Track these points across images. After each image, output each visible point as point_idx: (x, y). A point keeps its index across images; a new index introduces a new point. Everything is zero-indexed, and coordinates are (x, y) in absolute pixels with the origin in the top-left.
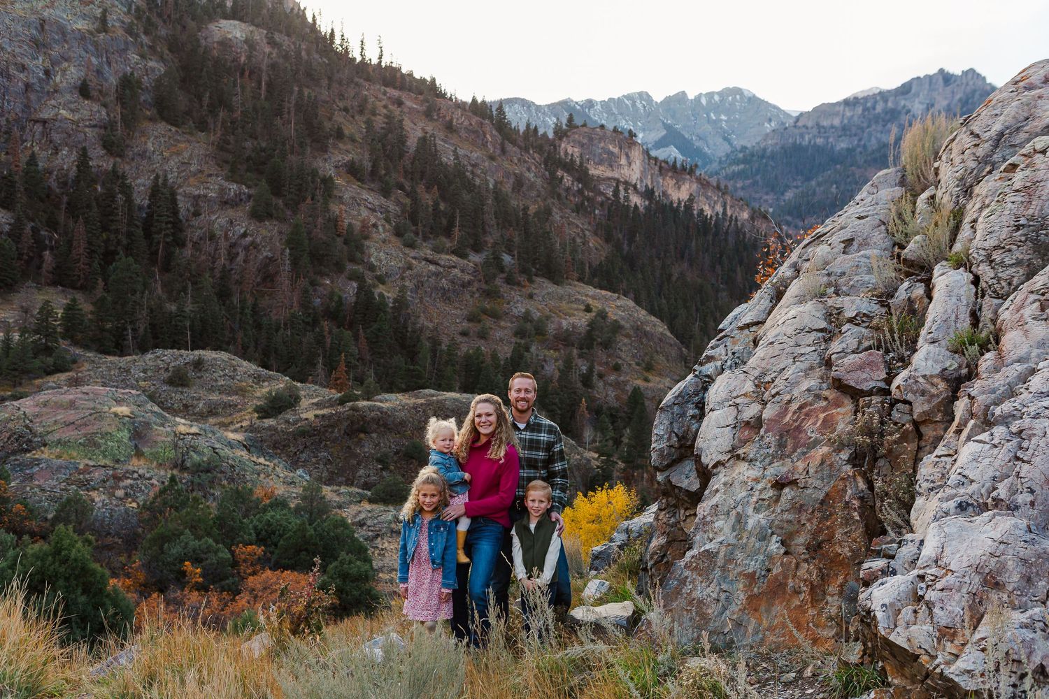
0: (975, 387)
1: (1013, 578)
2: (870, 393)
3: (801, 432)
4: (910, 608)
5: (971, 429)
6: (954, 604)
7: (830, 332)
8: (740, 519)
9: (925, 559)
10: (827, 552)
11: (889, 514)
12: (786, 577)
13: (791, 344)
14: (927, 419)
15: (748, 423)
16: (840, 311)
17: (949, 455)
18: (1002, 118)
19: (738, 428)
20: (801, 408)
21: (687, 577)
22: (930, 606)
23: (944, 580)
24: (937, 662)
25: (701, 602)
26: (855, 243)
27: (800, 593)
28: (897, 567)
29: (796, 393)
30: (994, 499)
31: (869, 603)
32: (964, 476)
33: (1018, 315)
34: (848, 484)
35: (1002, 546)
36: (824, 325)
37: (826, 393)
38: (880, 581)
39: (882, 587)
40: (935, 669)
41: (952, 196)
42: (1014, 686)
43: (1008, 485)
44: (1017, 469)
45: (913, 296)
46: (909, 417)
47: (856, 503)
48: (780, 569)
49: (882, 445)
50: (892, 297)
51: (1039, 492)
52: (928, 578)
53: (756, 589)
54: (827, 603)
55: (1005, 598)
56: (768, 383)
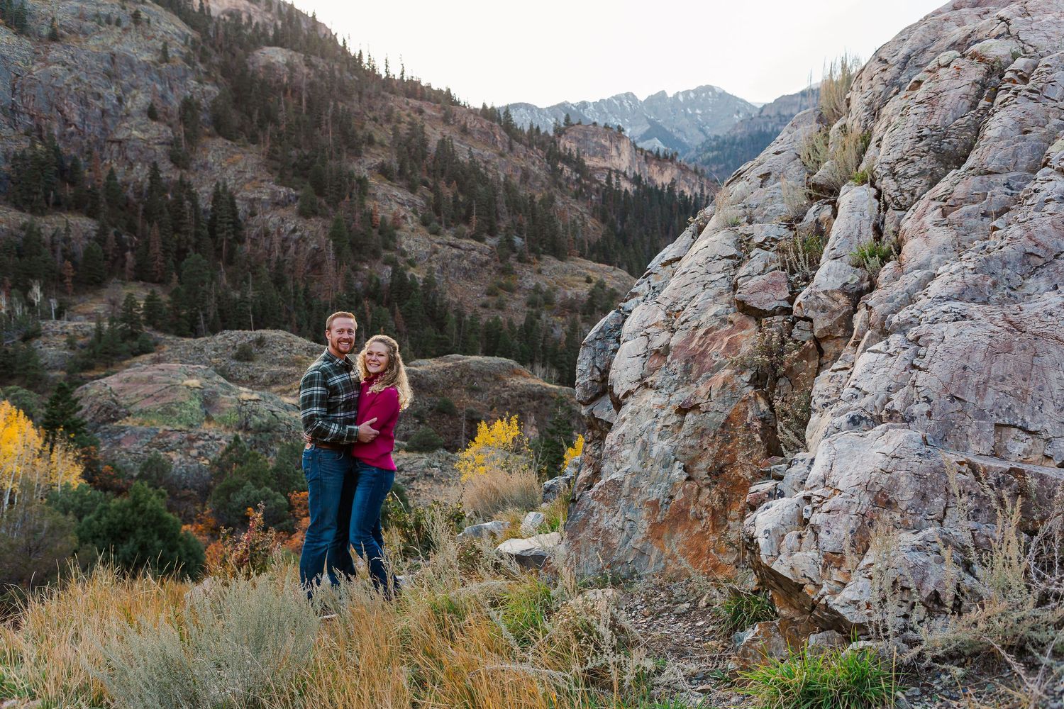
0: (872, 299)
1: (906, 496)
2: (773, 313)
3: (705, 357)
4: (795, 533)
5: (868, 340)
6: (841, 527)
7: (739, 258)
8: (645, 446)
9: (812, 479)
10: (729, 476)
11: (785, 435)
12: (688, 504)
13: (702, 272)
14: (828, 336)
15: (657, 352)
16: (750, 237)
17: (846, 369)
18: (909, 42)
19: (648, 357)
20: (707, 333)
21: (594, 508)
22: (815, 530)
23: (831, 501)
24: (821, 592)
25: (607, 532)
26: (771, 177)
27: (701, 519)
28: (784, 489)
29: (703, 319)
30: (888, 411)
31: (752, 529)
32: (858, 388)
33: (920, 223)
34: (748, 405)
35: (894, 461)
36: (733, 251)
37: (731, 317)
38: (765, 505)
39: (767, 511)
40: (820, 599)
41: (860, 120)
42: (906, 616)
43: (903, 396)
44: (913, 378)
45: (821, 218)
46: (809, 335)
47: (758, 425)
48: (682, 496)
49: (782, 364)
50: (801, 220)
51: (937, 402)
52: (815, 499)
53: (659, 517)
54: (729, 528)
55: (898, 517)
56: (678, 311)
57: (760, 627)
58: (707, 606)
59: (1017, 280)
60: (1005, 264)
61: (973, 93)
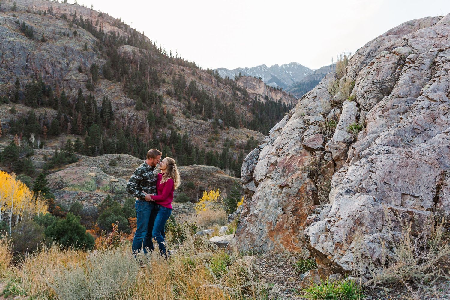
0: (355, 145)
1: (367, 221)
2: (317, 150)
3: (291, 166)
4: (324, 235)
5: (353, 161)
6: (342, 232)
7: (304, 129)
8: (267, 201)
9: (331, 214)
10: (299, 213)
11: (321, 197)
12: (283, 223)
13: (290, 134)
14: (338, 159)
15: (272, 164)
16: (308, 121)
17: (345, 171)
18: (370, 47)
19: (269, 166)
20: (291, 157)
21: (247, 224)
22: (332, 234)
23: (338, 223)
24: (334, 258)
25: (252, 234)
26: (317, 98)
27: (289, 229)
28: (320, 218)
29: (290, 152)
30: (360, 188)
31: (308, 233)
32: (349, 179)
33: (373, 116)
34: (307, 185)
35: (363, 207)
36: (302, 126)
37: (301, 151)
38: (313, 224)
39: (313, 226)
40: (334, 261)
41: (351, 77)
42: (367, 268)
43: (366, 182)
44: (370, 175)
45: (336, 114)
46: (331, 158)
47: (311, 193)
48: (281, 220)
49: (320, 169)
50: (328, 114)
51: (379, 185)
52: (332, 222)
53: (272, 228)
54: (299, 233)
55: (364, 229)
56: (281, 148)
57: (311, 271)
58: (290, 263)
59: (410, 138)
60: (406, 132)
61: (394, 67)
